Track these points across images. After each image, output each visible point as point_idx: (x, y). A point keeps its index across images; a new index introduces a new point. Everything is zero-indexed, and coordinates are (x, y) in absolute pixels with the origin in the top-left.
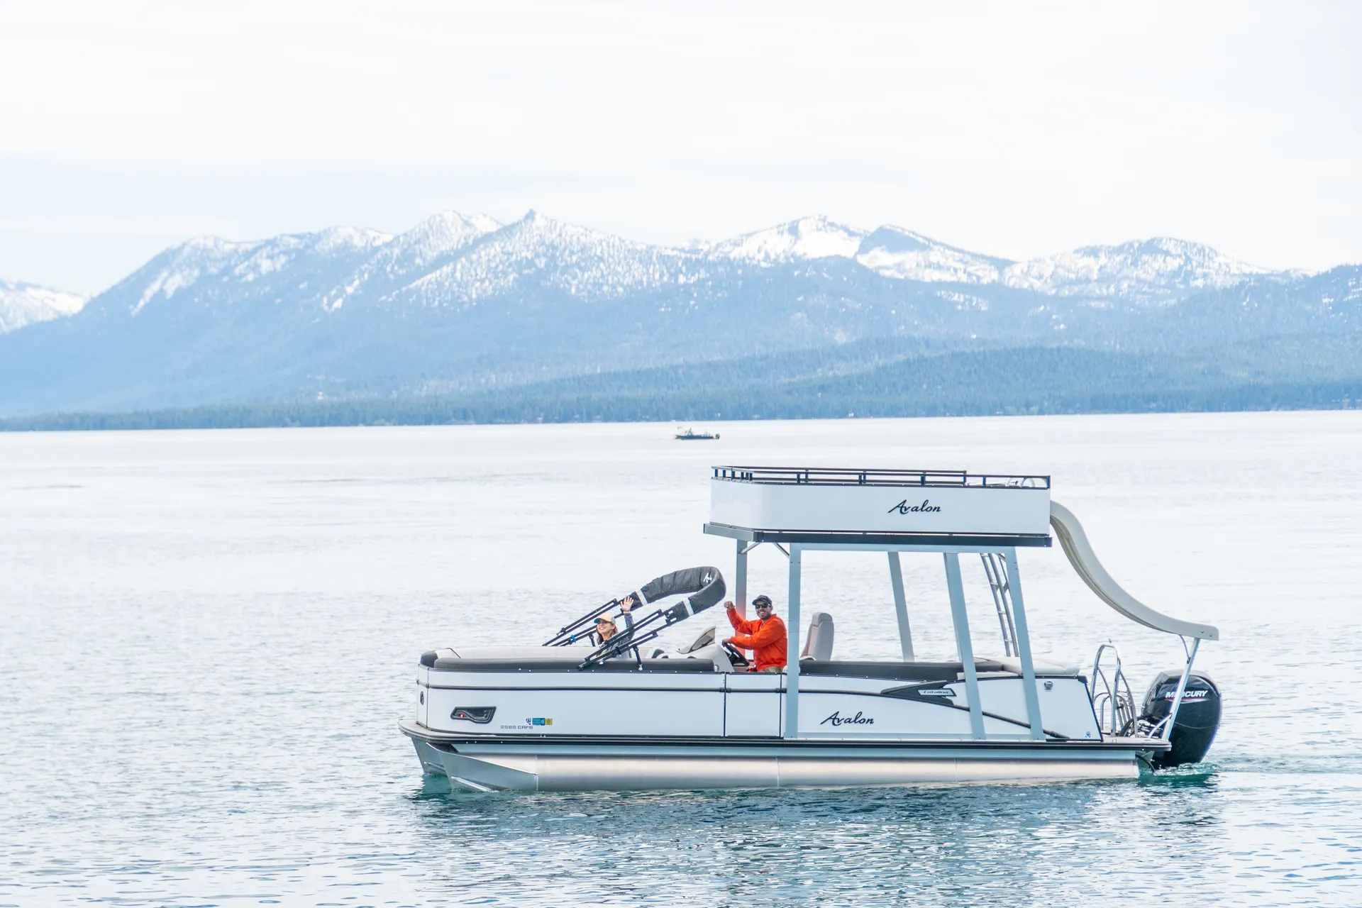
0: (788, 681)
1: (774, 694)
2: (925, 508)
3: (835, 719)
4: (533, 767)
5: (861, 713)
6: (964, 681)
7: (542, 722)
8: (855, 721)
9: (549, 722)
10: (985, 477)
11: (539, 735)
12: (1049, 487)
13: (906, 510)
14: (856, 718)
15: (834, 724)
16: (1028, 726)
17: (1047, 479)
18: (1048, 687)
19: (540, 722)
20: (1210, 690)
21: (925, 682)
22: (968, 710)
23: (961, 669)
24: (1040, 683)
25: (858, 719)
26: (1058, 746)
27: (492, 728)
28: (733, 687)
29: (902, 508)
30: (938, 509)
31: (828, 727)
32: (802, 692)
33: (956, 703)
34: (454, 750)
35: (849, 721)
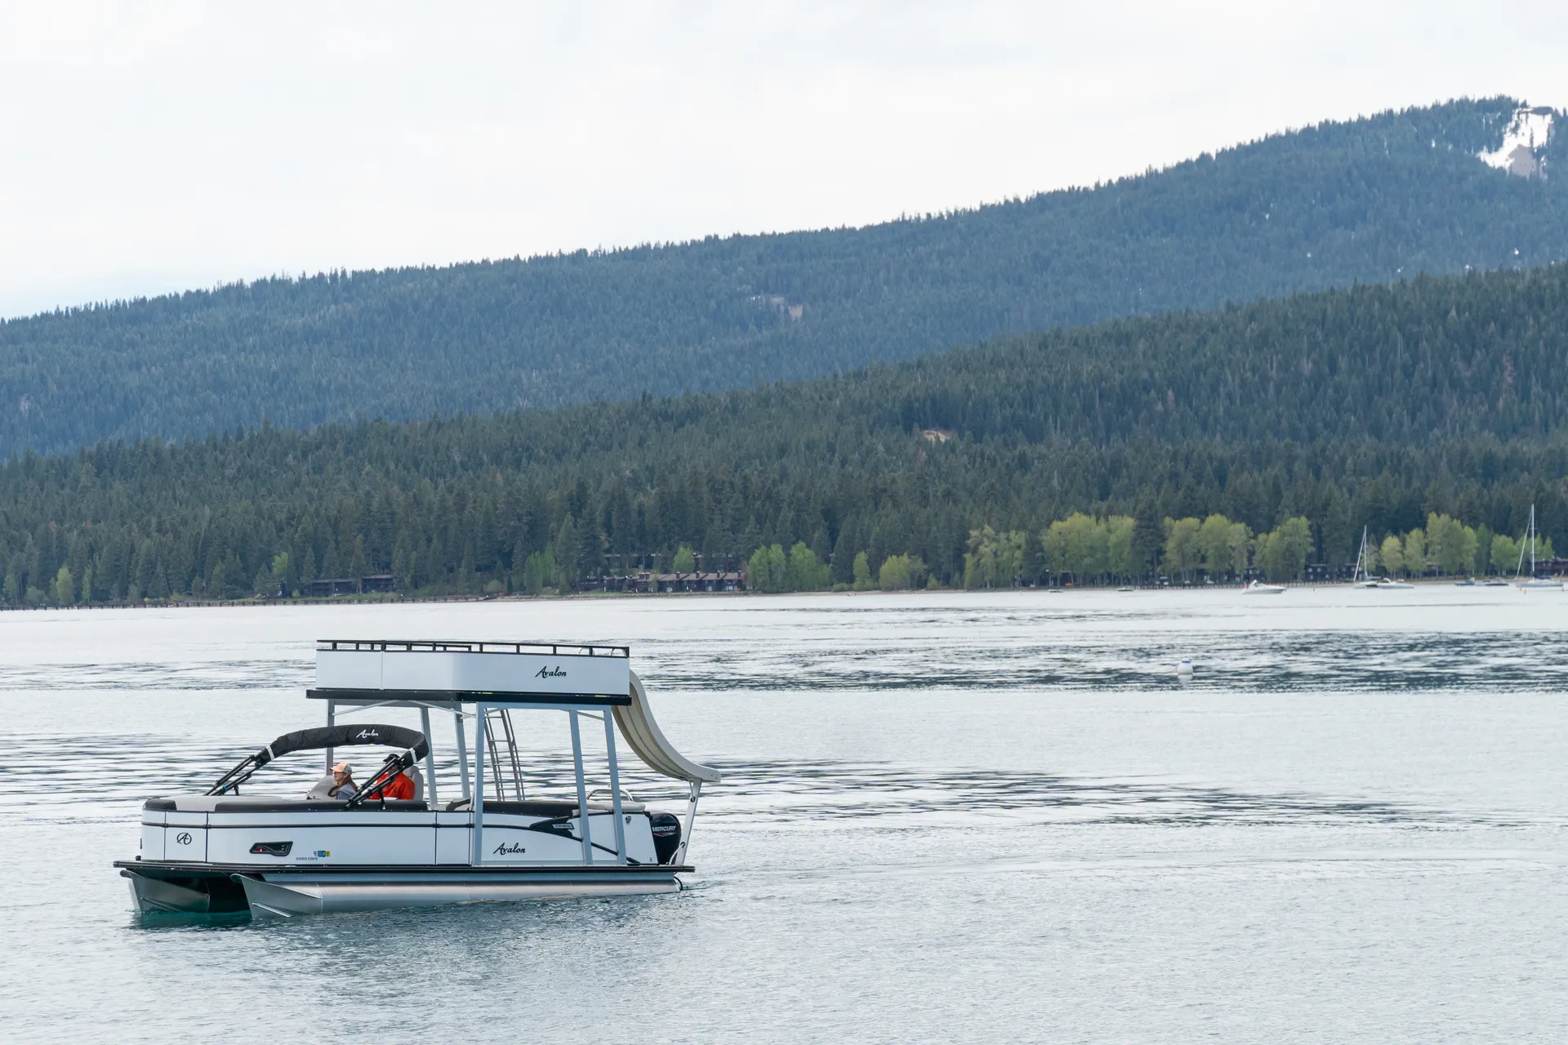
1: (466, 828)
2: (558, 673)
3: (502, 849)
4: (316, 892)
5: (518, 844)
6: (578, 816)
7: (324, 854)
8: (514, 851)
9: (328, 854)
11: (320, 866)
12: (627, 656)
13: (546, 675)
14: (515, 848)
15: (501, 853)
16: (616, 854)
17: (626, 650)
19: (322, 854)
21: (556, 818)
22: (580, 840)
23: (577, 807)
24: (625, 816)
25: (516, 850)
26: (633, 869)
27: (289, 860)
28: (441, 823)
29: (543, 673)
30: (564, 674)
31: (498, 857)
32: (484, 826)
33: (574, 835)
34: (263, 879)
35: (510, 851)
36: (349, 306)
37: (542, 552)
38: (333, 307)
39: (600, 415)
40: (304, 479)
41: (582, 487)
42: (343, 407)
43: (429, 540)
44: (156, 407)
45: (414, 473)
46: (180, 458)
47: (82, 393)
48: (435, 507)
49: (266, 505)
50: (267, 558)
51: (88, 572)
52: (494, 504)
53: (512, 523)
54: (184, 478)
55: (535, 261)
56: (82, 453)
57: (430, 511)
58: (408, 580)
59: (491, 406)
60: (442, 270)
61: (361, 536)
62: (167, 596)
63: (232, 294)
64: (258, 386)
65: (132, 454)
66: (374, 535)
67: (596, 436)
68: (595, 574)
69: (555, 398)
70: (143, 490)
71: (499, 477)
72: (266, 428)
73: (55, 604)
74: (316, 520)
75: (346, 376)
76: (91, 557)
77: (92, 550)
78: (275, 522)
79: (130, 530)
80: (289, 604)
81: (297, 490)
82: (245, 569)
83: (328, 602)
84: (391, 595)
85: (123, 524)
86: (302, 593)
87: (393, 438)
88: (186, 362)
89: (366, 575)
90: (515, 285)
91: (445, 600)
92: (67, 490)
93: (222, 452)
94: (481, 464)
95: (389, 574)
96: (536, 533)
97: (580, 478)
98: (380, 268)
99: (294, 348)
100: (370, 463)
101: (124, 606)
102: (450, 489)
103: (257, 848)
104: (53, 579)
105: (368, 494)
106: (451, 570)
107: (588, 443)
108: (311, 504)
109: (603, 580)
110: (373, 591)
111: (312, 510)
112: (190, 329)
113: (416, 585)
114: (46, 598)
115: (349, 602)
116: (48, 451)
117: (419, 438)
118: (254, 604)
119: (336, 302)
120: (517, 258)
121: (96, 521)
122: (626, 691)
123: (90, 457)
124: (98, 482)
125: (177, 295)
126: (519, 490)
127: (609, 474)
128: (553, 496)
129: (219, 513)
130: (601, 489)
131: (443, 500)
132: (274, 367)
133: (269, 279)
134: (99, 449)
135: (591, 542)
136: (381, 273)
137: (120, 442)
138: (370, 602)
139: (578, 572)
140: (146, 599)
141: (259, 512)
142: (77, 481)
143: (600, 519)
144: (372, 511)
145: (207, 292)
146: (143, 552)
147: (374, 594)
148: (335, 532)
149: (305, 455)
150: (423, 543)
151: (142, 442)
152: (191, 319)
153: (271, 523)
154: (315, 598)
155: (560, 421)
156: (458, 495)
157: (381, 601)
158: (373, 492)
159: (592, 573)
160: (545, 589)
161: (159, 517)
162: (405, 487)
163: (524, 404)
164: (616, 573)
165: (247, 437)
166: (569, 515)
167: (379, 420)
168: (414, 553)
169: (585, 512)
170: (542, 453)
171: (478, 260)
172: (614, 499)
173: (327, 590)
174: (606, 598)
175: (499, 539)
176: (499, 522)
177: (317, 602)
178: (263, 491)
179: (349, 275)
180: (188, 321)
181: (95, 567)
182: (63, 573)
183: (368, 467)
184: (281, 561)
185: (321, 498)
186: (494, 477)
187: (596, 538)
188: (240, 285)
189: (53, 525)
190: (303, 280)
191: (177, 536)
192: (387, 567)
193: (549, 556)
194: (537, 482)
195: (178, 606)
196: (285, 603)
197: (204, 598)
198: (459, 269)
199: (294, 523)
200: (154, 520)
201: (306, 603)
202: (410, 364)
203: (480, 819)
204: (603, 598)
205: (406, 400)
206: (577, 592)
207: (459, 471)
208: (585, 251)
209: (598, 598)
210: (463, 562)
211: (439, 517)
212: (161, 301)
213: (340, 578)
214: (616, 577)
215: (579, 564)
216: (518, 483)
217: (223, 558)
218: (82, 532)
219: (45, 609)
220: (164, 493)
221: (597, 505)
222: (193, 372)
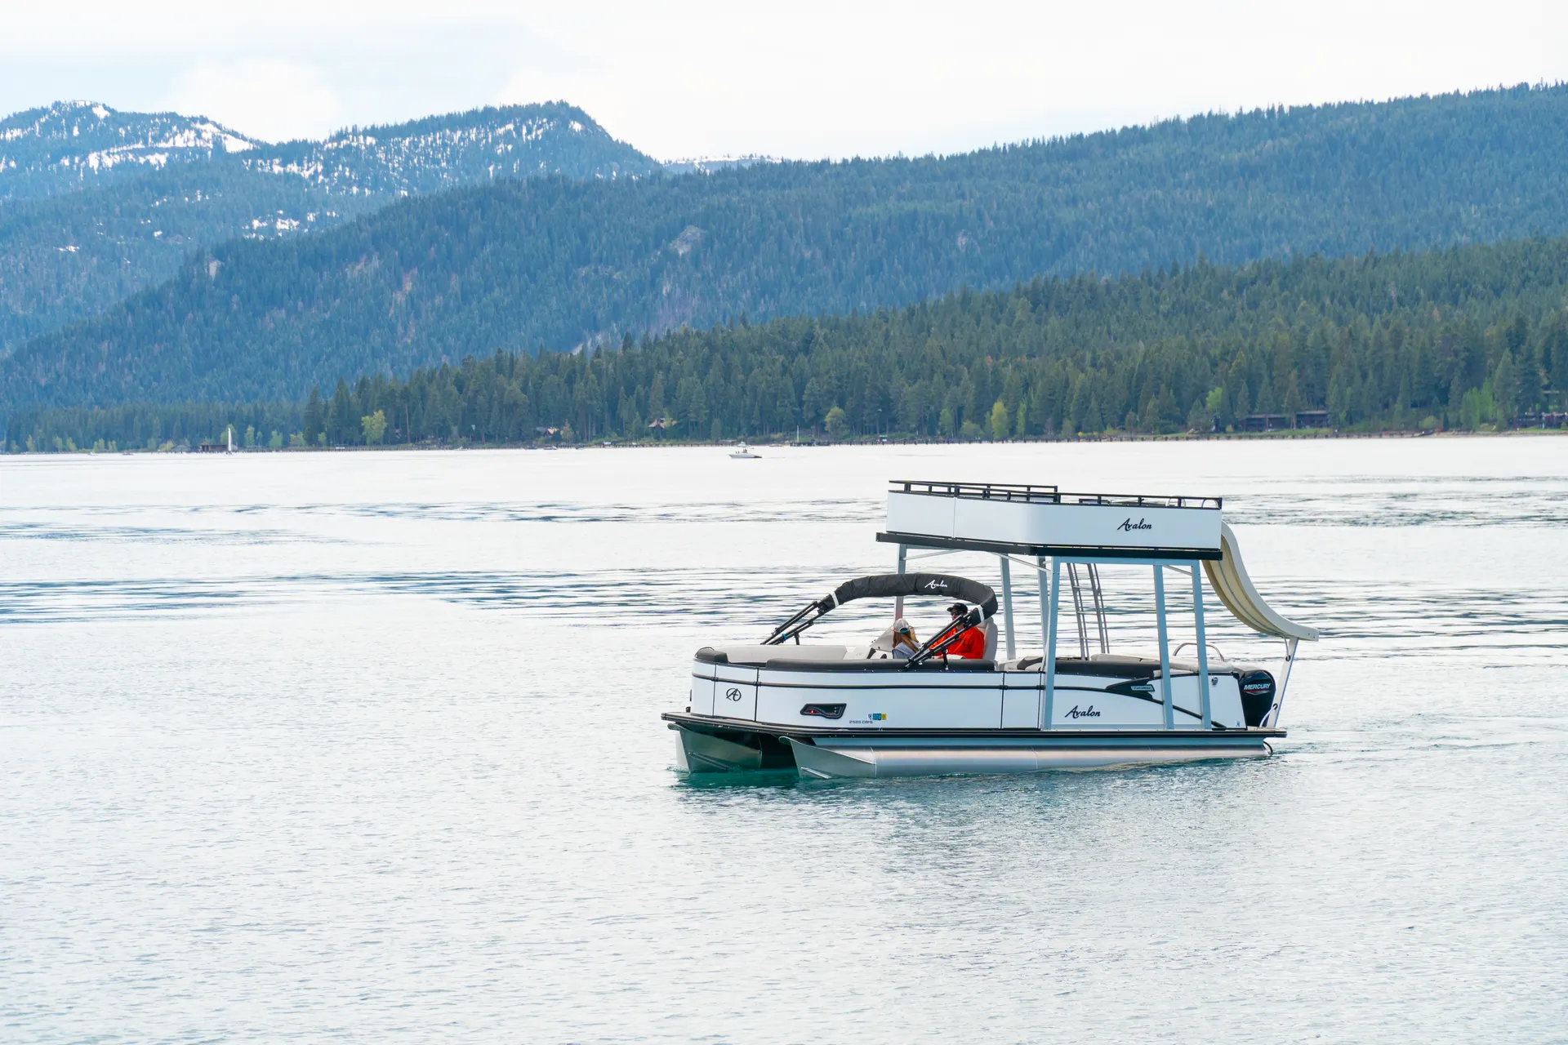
1: (1035, 690)
2: (1142, 526)
3: (1075, 713)
4: (870, 757)
5: (1092, 707)
6: (1160, 678)
8: (1088, 715)
9: (884, 717)
11: (876, 729)
12: (1220, 507)
13: (1129, 527)
15: (1074, 717)
16: (1200, 717)
17: (1219, 500)
19: (878, 717)
21: (1136, 679)
22: (1162, 703)
23: (1158, 667)
24: (1210, 679)
25: (1090, 713)
27: (842, 723)
28: (1009, 685)
29: (1127, 525)
30: (1149, 527)
31: (1070, 720)
32: (1056, 688)
33: (1154, 698)
34: (813, 743)
35: (1084, 714)
36: (1286, 142)
37: (1479, 387)
38: (1269, 142)
39: (1539, 249)
40: (1239, 314)
41: (1521, 322)
42: (1279, 242)
43: (1364, 376)
44: (1091, 243)
45: (1350, 309)
46: (1115, 293)
47: (1018, 229)
48: (1371, 342)
49: (1200, 340)
50: (1201, 392)
51: (1023, 406)
52: (1431, 339)
53: (1449, 359)
54: (1119, 313)
55: (1476, 95)
56: (1018, 289)
57: (1366, 346)
58: (1342, 416)
59: (1428, 240)
60: (1381, 105)
61: (1295, 372)
62: (1100, 430)
63: (1169, 130)
64: (1194, 222)
65: (1068, 290)
66: (1309, 371)
67: (1536, 272)
68: (1534, 410)
69: (1494, 232)
70: (1077, 325)
71: (1436, 312)
72: (1202, 264)
73: (990, 438)
74: (1251, 356)
75: (1282, 211)
76: (1026, 390)
77: (1027, 385)
78: (1209, 356)
79: (1065, 365)
80: (1223, 439)
81: (1231, 326)
82: (1179, 404)
83: (1261, 438)
84: (1325, 430)
85: (1058, 359)
86: (1236, 428)
87: (1329, 272)
88: (1122, 198)
89: (1301, 410)
90: (1454, 120)
91: (1381, 436)
92: (1003, 325)
93: (1157, 287)
94: (1418, 299)
95: (1322, 409)
96: (1473, 369)
97: (1519, 314)
98: (1317, 103)
99: (1230, 184)
100: (1306, 298)
101: (1058, 440)
102: (1386, 325)
103: (808, 710)
104: (988, 413)
105: (1303, 329)
106: (1386, 406)
107: (1528, 279)
108: (1245, 338)
109: (1541, 417)
110: (1308, 427)
111: (1246, 345)
112: (1126, 163)
113: (1351, 420)
114: (981, 432)
115: (1283, 437)
116: (985, 286)
117: (1355, 273)
118: (1188, 439)
119: (1272, 136)
120: (1457, 92)
121: (1031, 356)
122: (1216, 544)
123: (1026, 293)
124: (1034, 317)
125: (1114, 131)
126: (1456, 326)
127: (1549, 310)
128: (1490, 332)
129: (1153, 349)
130: (1540, 325)
131: (1379, 336)
132: (1210, 203)
133: (1206, 114)
134: (1034, 284)
135: (1529, 376)
136: (1318, 108)
137: (1056, 277)
138: (1304, 437)
139: (1516, 408)
140: (1080, 434)
141: (1193, 347)
142: (1012, 315)
143: (1538, 354)
144: (1307, 346)
145: (1143, 127)
146: (1078, 385)
147: (1309, 430)
148: (1270, 367)
149: (1240, 289)
150: (1358, 380)
151: (1077, 277)
152: (1128, 154)
153: (1205, 358)
154: (1249, 433)
155: (1498, 257)
156: (1395, 330)
157: (1315, 436)
158: (1308, 328)
159: (1530, 409)
160: (1482, 426)
161: (1094, 352)
162: (1340, 321)
163: (1463, 239)
164: (1555, 410)
165: (1182, 272)
166: (1507, 351)
167: (1315, 255)
168: (1349, 388)
169: (1523, 348)
170: (1480, 288)
171: (1417, 95)
172: (1553, 335)
173: (1261, 425)
174: (1545, 434)
175: (1436, 375)
176: (1435, 358)
177: (1251, 438)
178: (1198, 326)
179: (1286, 110)
180: (1125, 157)
181: (1030, 401)
182: (998, 407)
183: (1303, 303)
184: (1215, 396)
185: (1255, 332)
186: (1431, 313)
187: (1534, 374)
188: (1177, 121)
189: (989, 361)
190: (1240, 115)
191: (1111, 371)
192: (1321, 402)
193: (1486, 390)
194: (1476, 317)
195: (1111, 440)
196: (1218, 438)
197: (1137, 433)
198: (1398, 103)
199: (1228, 358)
200: (1089, 356)
201: (1240, 438)
202: (1346, 199)
203: (1051, 680)
204: (1541, 434)
205: (1343, 235)
206: (1515, 429)
207: (1396, 306)
208: (1526, 84)
209: (1536, 435)
210: (1399, 398)
211: (1374, 353)
212: (1098, 136)
213: (1275, 413)
214: (1555, 414)
215: (1517, 400)
216: (1456, 319)
217: (1157, 393)
218: (1017, 367)
219: (980, 442)
220: (1099, 328)
221: (1536, 341)
222: (1129, 208)
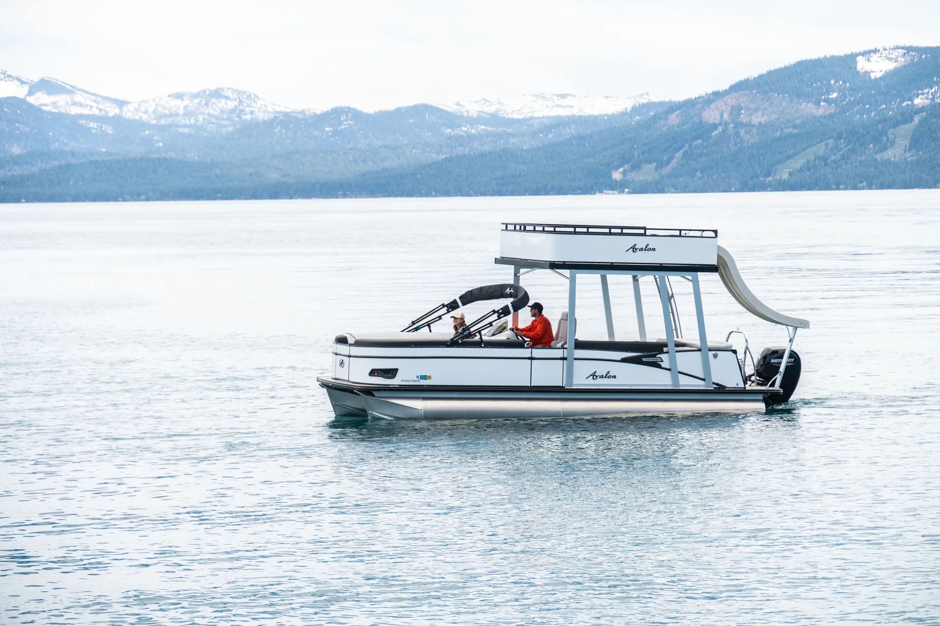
0: (568, 353)
1: (560, 360)
2: (647, 249)
3: (594, 376)
4: (420, 405)
5: (609, 372)
6: (667, 352)
7: (426, 377)
8: (605, 377)
9: (430, 378)
10: (680, 230)
11: (424, 386)
12: (716, 236)
13: (636, 250)
14: (606, 375)
15: (593, 379)
16: (704, 380)
17: (716, 232)
18: (715, 356)
19: (424, 377)
20: (796, 358)
21: (646, 354)
22: (669, 370)
23: (666, 345)
24: (711, 353)
25: (607, 376)
26: (720, 392)
27: (396, 382)
28: (535, 357)
29: (634, 249)
30: (654, 250)
31: (590, 381)
32: (576, 359)
33: (663, 366)
34: (373, 395)
35: (602, 377)
103: (373, 373)
122: (714, 261)
203: (571, 354)
